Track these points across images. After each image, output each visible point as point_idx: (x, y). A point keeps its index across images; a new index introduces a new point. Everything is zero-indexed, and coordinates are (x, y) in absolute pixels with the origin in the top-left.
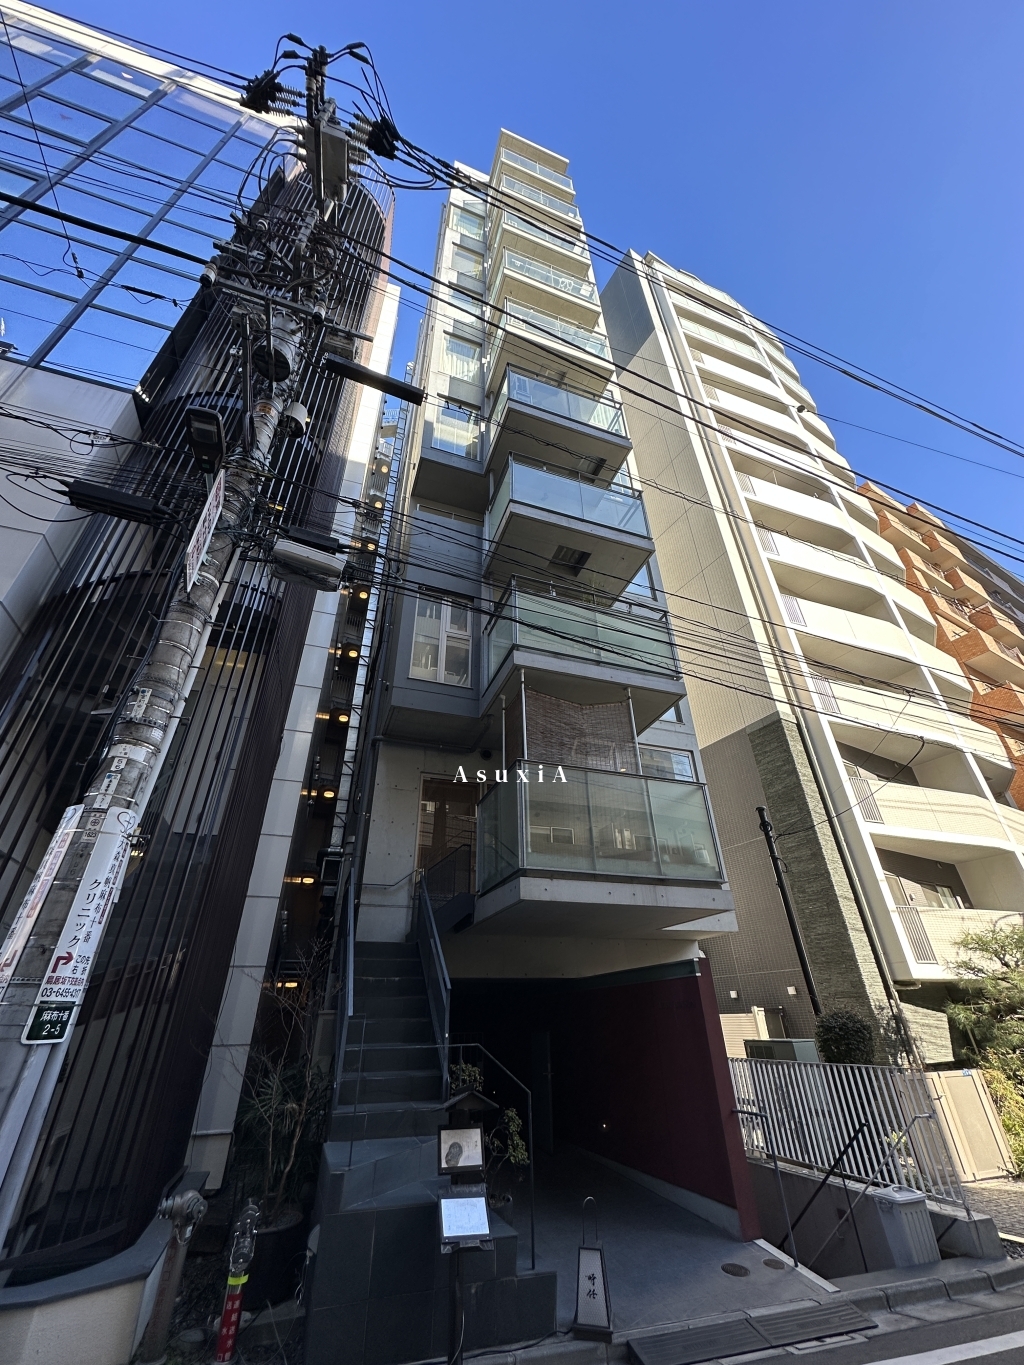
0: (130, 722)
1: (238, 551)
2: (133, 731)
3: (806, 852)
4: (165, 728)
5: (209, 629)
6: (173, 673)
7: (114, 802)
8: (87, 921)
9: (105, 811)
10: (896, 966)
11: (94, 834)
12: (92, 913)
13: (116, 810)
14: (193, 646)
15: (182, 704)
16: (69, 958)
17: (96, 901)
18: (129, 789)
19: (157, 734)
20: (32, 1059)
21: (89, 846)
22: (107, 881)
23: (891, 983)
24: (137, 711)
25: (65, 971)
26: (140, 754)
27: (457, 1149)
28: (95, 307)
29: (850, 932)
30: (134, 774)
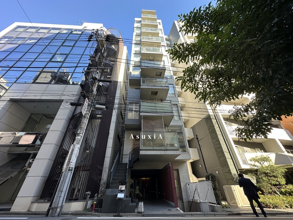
0: (78, 134)
1: (92, 107)
2: (78, 135)
3: (217, 143)
4: (82, 134)
5: (88, 119)
6: (83, 127)
7: (76, 144)
8: (74, 158)
9: (75, 145)
10: (239, 166)
11: (74, 148)
12: (74, 157)
13: (76, 145)
14: (86, 122)
15: (85, 130)
16: (72, 162)
17: (75, 156)
18: (78, 142)
19: (81, 135)
20: (69, 173)
21: (74, 149)
22: (76, 153)
23: (237, 170)
24: (79, 132)
25: (72, 164)
26: (79, 137)
27: (121, 188)
28: (75, 73)
29: (227, 159)
30: (79, 140)
